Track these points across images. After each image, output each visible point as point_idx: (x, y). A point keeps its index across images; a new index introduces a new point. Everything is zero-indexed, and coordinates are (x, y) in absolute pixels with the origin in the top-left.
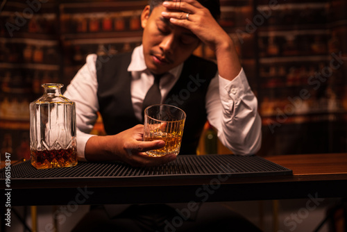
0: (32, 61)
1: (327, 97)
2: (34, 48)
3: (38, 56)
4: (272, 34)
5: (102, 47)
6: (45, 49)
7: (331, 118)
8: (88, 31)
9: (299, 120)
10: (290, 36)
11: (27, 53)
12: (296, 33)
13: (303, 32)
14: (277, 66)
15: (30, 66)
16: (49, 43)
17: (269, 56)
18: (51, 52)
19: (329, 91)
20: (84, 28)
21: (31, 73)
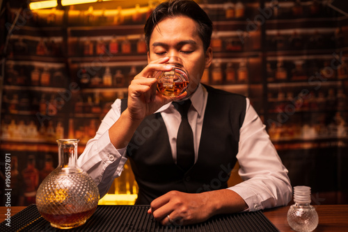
0: (40, 84)
1: (337, 123)
2: (41, 70)
3: (45, 78)
4: (280, 59)
5: (108, 70)
6: (52, 71)
7: (340, 144)
8: (95, 54)
9: (307, 146)
10: (299, 61)
11: (35, 76)
12: (305, 57)
13: (311, 57)
14: (285, 91)
15: (37, 89)
16: (57, 66)
17: (277, 81)
18: (58, 74)
19: (338, 117)
20: (91, 52)
21: (38, 95)
